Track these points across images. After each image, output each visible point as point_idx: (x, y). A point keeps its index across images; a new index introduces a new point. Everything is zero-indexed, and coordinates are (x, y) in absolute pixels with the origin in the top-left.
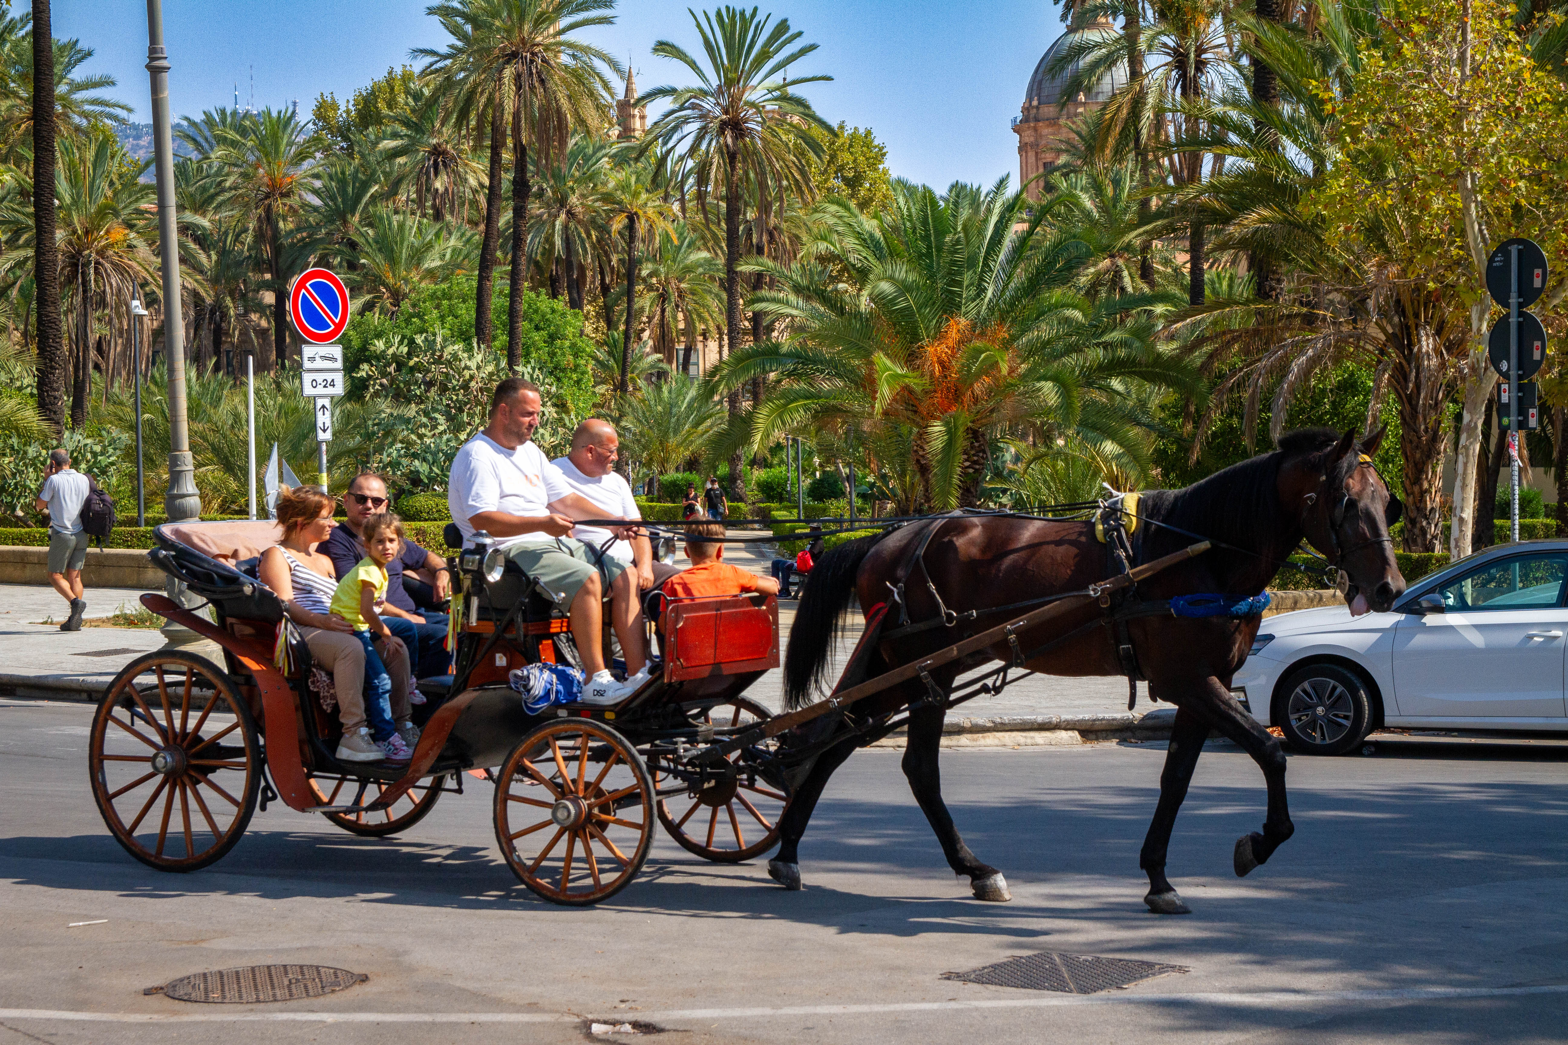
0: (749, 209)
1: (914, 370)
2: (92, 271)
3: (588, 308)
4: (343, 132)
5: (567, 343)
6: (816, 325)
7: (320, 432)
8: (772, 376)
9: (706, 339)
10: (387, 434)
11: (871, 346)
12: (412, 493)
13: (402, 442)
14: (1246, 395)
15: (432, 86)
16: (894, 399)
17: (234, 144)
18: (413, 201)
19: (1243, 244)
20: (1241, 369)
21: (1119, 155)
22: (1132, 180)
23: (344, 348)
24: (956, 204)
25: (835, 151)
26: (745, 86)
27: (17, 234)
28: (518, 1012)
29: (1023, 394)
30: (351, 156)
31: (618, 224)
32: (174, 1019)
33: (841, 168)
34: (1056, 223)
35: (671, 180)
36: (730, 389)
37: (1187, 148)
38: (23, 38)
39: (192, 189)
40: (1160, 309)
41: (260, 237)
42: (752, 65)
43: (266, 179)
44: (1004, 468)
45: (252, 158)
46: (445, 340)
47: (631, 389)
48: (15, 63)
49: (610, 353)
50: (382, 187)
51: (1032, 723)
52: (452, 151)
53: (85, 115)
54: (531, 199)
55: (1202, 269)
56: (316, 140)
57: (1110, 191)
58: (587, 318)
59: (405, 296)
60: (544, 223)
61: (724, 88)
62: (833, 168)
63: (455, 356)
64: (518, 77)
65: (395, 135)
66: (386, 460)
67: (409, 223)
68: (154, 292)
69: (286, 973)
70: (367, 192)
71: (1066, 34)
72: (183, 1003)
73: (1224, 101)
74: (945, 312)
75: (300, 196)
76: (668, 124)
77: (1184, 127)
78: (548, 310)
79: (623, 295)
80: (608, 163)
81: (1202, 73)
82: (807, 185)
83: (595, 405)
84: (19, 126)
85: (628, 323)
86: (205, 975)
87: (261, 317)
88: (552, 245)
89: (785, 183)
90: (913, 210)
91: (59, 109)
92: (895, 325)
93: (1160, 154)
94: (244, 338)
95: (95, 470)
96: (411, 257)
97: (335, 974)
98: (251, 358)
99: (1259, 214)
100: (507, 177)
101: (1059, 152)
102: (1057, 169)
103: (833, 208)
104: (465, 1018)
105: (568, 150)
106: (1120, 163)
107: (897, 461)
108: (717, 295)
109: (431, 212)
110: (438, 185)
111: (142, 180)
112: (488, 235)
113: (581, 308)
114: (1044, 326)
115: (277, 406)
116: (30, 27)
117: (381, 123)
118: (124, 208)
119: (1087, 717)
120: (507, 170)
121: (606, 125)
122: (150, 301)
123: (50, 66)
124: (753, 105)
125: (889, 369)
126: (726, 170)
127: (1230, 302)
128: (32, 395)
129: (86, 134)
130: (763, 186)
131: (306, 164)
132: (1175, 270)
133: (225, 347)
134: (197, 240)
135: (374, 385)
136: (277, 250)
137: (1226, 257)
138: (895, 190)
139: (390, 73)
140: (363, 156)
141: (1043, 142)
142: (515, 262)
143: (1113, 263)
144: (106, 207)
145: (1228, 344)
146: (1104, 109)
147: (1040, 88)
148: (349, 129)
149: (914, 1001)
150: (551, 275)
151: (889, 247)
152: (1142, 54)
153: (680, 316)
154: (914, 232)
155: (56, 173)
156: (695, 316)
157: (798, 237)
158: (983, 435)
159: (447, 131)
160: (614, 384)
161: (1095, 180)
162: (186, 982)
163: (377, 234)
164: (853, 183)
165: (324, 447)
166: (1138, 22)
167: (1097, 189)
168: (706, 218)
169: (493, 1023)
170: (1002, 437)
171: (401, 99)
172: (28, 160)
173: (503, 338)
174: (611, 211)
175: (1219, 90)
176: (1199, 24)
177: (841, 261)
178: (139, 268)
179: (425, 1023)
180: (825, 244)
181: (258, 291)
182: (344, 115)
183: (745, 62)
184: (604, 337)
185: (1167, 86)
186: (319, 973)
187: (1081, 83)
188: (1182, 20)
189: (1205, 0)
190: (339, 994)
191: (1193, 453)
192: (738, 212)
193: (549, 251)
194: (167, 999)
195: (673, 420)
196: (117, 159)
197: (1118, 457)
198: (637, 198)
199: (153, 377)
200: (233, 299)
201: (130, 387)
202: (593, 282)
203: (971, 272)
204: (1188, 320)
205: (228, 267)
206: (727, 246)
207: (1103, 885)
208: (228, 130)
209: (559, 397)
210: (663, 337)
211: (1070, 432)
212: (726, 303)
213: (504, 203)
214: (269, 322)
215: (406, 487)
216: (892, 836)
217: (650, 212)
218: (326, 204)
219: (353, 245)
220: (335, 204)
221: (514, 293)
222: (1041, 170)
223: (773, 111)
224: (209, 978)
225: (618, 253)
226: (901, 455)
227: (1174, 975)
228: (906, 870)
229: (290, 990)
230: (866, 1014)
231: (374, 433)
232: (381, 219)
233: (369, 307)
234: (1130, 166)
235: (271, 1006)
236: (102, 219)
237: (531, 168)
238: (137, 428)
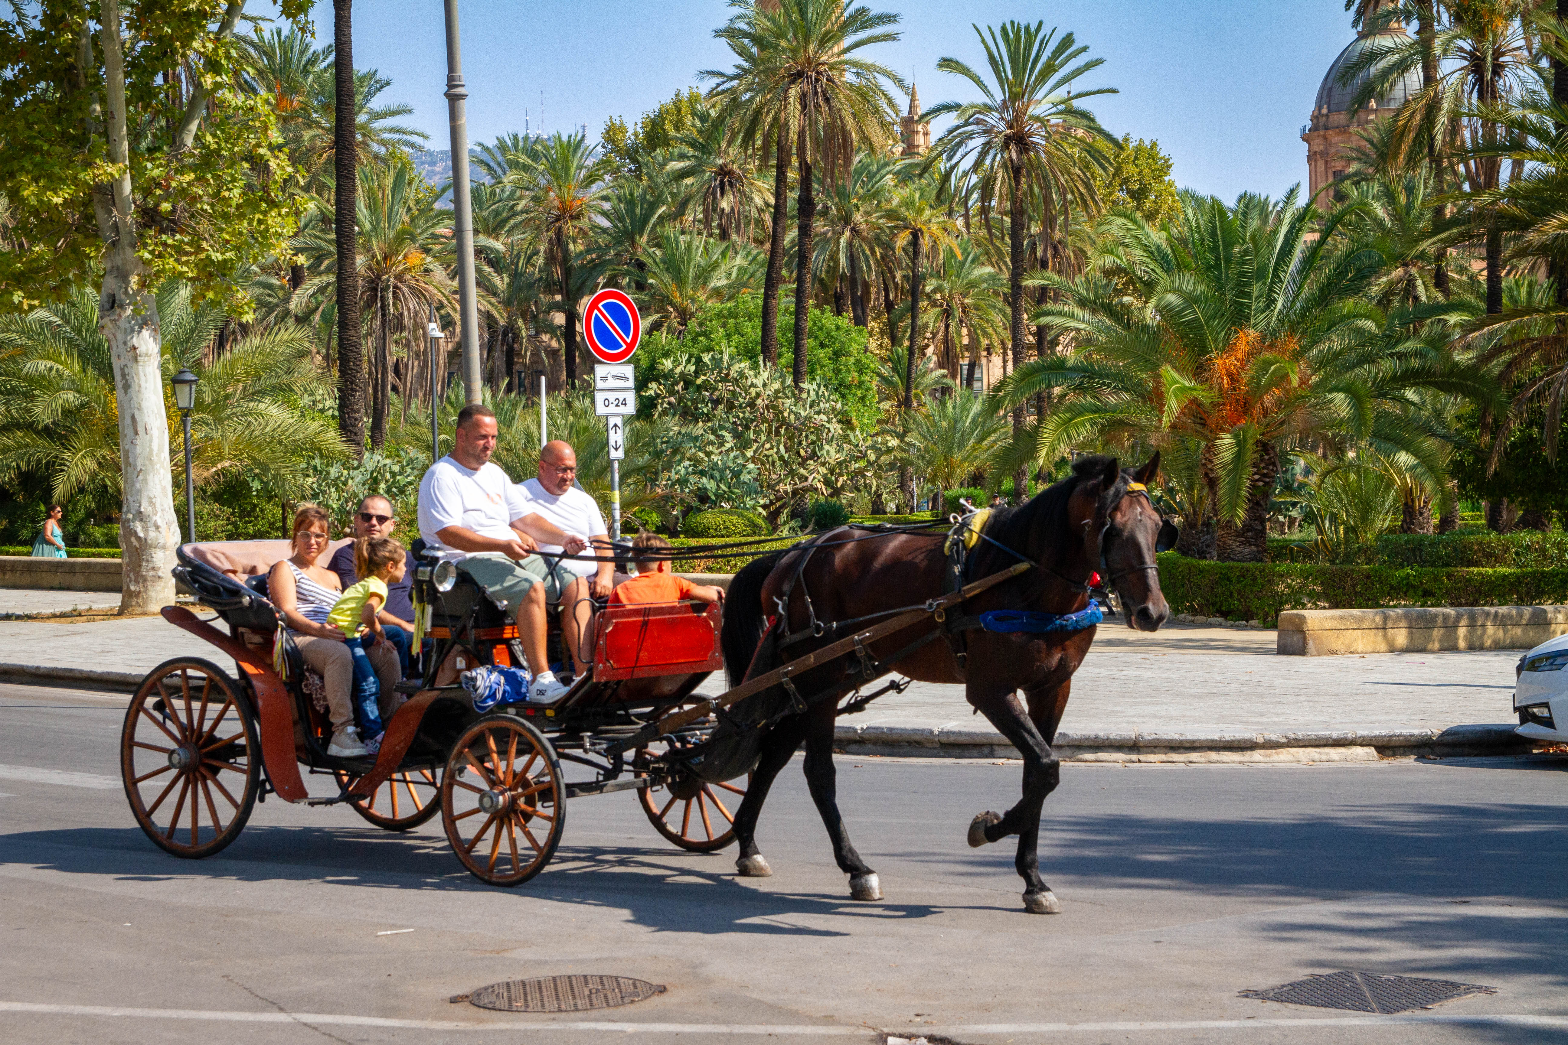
0: (1033, 224)
1: (1202, 382)
2: (391, 295)
3: (872, 324)
4: (631, 154)
5: (852, 360)
6: (1102, 338)
7: (612, 451)
8: (1057, 390)
9: (989, 353)
10: (676, 451)
11: (1158, 359)
12: (699, 510)
13: (689, 459)
14: (1547, 405)
15: (718, 107)
16: (1182, 413)
17: (526, 168)
18: (699, 221)
19: (1543, 250)
20: (1541, 378)
21: (1412, 162)
22: (1426, 188)
23: (635, 368)
24: (1245, 214)
25: (1120, 164)
26: (1029, 101)
27: (319, 260)
28: (814, 1024)
29: (1314, 406)
30: (639, 177)
31: (902, 240)
32: (480, 1027)
33: (1126, 181)
34: (1346, 231)
35: (955, 195)
36: (1014, 403)
37: (1485, 154)
38: (325, 69)
39: (485, 213)
40: (1453, 318)
41: (550, 258)
42: (1036, 79)
43: (557, 203)
44: (1294, 481)
45: (543, 182)
46: (732, 358)
47: (915, 404)
48: (317, 94)
49: (894, 369)
50: (669, 208)
51: (1327, 739)
52: (738, 171)
53: (383, 143)
54: (816, 217)
55: (1499, 278)
56: (605, 163)
57: (1403, 199)
58: (871, 335)
59: (692, 315)
60: (829, 240)
61: (1008, 103)
62: (1118, 181)
63: (741, 374)
64: (803, 96)
65: (682, 157)
66: (675, 477)
67: (696, 243)
68: (449, 315)
69: (586, 983)
70: (654, 213)
71: (1357, 40)
72: (487, 1011)
73: (1523, 105)
74: (1234, 324)
75: (589, 218)
76: (953, 139)
77: (1480, 133)
78: (833, 327)
79: (907, 311)
80: (892, 180)
81: (1500, 77)
82: (1093, 198)
83: (879, 422)
84: (321, 155)
85: (912, 339)
86: (508, 984)
87: (552, 338)
88: (837, 262)
89: (1070, 196)
90: (1201, 222)
91: (359, 138)
92: (1182, 338)
93: (1455, 160)
94: (535, 358)
95: (394, 490)
96: (697, 277)
97: (634, 985)
98: (543, 378)
99: (1560, 220)
100: (793, 196)
101: (1349, 160)
102: (1348, 177)
103: (1120, 221)
104: (762, 1029)
105: (852, 169)
106: (1413, 170)
107: (1185, 473)
108: (1001, 310)
109: (717, 231)
110: (725, 204)
111: (437, 206)
112: (773, 252)
113: (866, 325)
114: (1334, 337)
115: (568, 425)
116: (332, 58)
117: (669, 145)
118: (421, 233)
119: (1384, 732)
120: (792, 189)
121: (890, 142)
122: (447, 324)
123: (352, 96)
124: (1037, 119)
125: (1177, 382)
126: (1010, 184)
127: (1530, 309)
128: (333, 417)
129: (385, 162)
130: (1047, 199)
131: (594, 188)
132: (1471, 278)
133: (517, 368)
134: (491, 263)
135: (662, 404)
136: (568, 272)
137: (1524, 264)
138: (1183, 201)
139: (677, 95)
140: (650, 178)
141: (1333, 150)
142: (800, 280)
143: (1406, 272)
144: (404, 232)
145: (1527, 354)
146: (1398, 115)
147: (1329, 96)
148: (637, 152)
149: (1212, 1019)
150: (836, 292)
151: (1176, 259)
152: (1436, 59)
153: (964, 331)
154: (1202, 244)
155: (357, 200)
156: (979, 332)
157: (1083, 251)
158: (1273, 448)
159: (733, 151)
160: (899, 400)
161: (1387, 188)
162: (490, 990)
163: (664, 254)
164: (1139, 195)
165: (616, 465)
166: (1432, 26)
167: (1390, 197)
168: (990, 233)
169: (790, 1035)
170: (1292, 450)
171: (688, 120)
172: (330, 189)
173: (788, 356)
174: (896, 227)
175: (1517, 93)
176: (1497, 26)
177: (1127, 274)
178: (436, 292)
179: (723, 1034)
180: (1112, 258)
181: (549, 313)
182: (633, 138)
183: (1030, 75)
184: (888, 353)
185: (1463, 91)
186: (618, 984)
187: (1374, 89)
188: (1478, 23)
189: (1503, 3)
190: (637, 1004)
191: (1490, 465)
192: (1022, 226)
193: (833, 269)
194: (472, 1007)
195: (958, 435)
196: (414, 186)
197: (1412, 468)
198: (922, 215)
199: (448, 398)
200: (525, 320)
201: (427, 408)
202: (877, 299)
203: (1260, 283)
204: (1486, 329)
205: (520, 289)
206: (1012, 261)
207: (1404, 904)
208: (520, 155)
209: (843, 413)
210: (948, 354)
211: (1363, 444)
212: (1010, 318)
213: (789, 222)
214: (559, 343)
215: (694, 504)
216: (1188, 852)
217: (934, 228)
218: (615, 226)
219: (641, 265)
220: (624, 226)
221: (800, 311)
222: (1331, 179)
223: (1057, 125)
224: (513, 988)
225: (902, 269)
226: (1189, 468)
227: (1481, 996)
228: (1201, 887)
229: (591, 1000)
230: (1163, 1031)
231: (662, 451)
232: (668, 239)
233: (656, 326)
234: (1424, 172)
235: (572, 1014)
236: (400, 244)
237: (816, 186)
238: (434, 448)
